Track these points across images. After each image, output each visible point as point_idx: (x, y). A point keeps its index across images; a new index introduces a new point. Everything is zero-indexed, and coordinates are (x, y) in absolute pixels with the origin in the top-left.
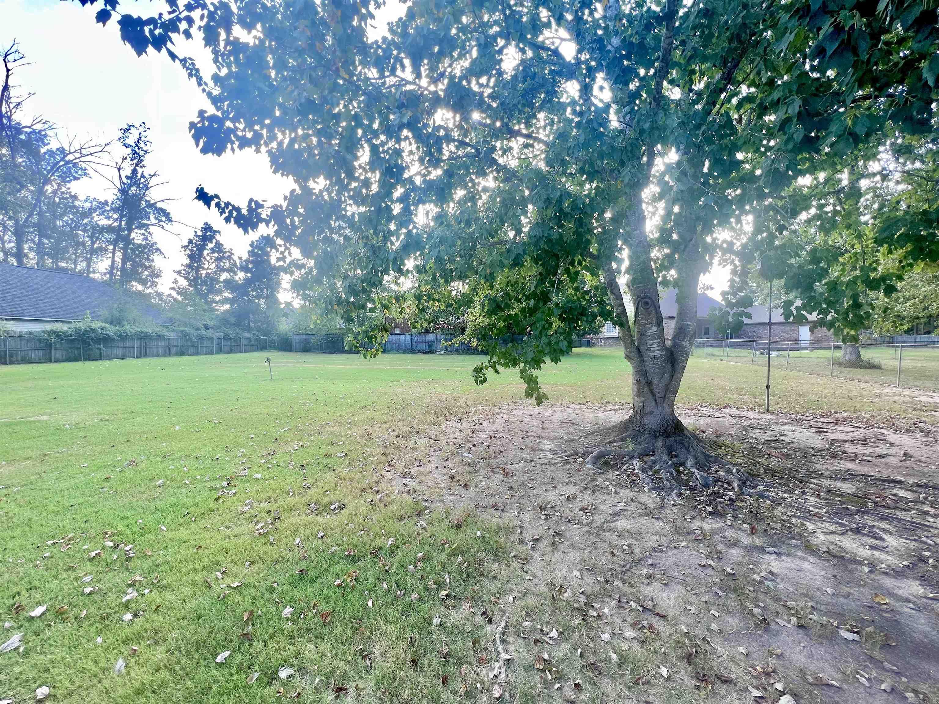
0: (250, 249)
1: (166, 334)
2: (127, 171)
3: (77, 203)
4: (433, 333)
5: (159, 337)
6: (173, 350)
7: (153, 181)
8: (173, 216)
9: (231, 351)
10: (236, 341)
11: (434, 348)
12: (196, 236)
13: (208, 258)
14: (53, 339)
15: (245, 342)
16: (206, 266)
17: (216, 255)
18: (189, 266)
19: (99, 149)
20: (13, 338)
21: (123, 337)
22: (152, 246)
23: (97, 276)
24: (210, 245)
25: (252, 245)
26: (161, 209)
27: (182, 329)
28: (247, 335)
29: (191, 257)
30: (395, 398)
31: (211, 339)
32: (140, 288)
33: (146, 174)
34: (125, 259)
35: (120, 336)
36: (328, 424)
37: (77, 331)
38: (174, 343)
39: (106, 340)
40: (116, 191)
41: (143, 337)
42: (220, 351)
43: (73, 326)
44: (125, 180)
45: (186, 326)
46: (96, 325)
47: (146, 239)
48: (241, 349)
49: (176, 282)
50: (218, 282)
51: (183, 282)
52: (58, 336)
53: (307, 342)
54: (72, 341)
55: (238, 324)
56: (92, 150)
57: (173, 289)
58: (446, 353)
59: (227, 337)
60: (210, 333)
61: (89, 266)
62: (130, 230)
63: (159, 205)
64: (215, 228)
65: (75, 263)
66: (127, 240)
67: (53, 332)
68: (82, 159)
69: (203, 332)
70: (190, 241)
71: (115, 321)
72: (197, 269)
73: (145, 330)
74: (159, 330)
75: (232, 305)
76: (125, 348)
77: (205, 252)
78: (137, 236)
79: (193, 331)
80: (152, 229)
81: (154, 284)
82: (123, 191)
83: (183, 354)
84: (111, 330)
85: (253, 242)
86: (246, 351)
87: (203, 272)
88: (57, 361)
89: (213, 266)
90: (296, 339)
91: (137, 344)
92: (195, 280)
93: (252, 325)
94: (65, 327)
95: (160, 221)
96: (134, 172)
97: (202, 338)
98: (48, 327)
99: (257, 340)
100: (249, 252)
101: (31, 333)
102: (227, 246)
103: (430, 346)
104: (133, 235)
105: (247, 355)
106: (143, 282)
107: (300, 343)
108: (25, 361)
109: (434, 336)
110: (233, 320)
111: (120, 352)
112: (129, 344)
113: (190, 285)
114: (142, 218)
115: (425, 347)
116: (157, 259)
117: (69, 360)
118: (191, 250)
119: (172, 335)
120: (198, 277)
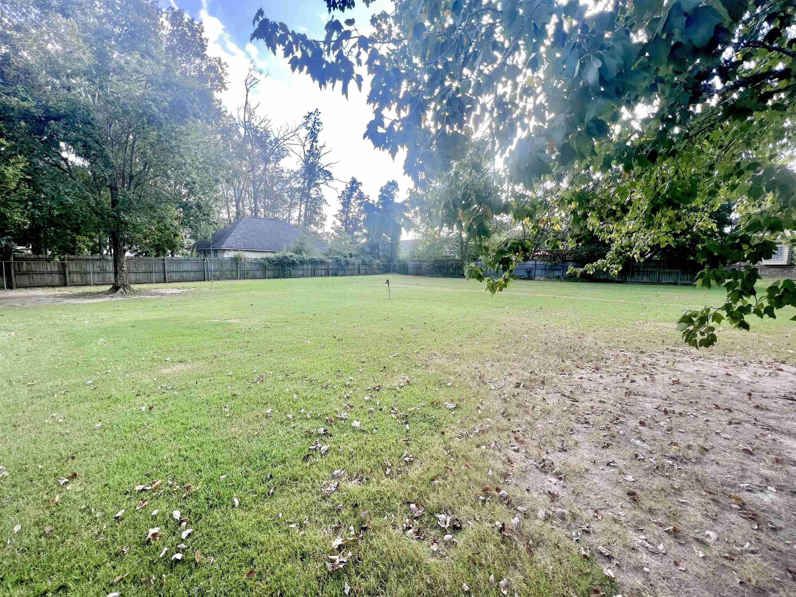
0: (380, 193)
1: (327, 260)
2: (308, 147)
3: (283, 174)
4: (532, 259)
5: (322, 262)
6: (331, 272)
7: (323, 152)
8: (334, 175)
9: (366, 274)
10: (369, 266)
11: (532, 274)
12: (347, 188)
13: (354, 204)
14: (267, 263)
15: (375, 266)
16: (352, 211)
17: (359, 201)
18: (343, 211)
19: (292, 134)
20: (248, 262)
21: (302, 262)
22: (321, 198)
23: (292, 222)
24: (355, 194)
25: (381, 191)
26: (326, 171)
27: (336, 256)
28: (377, 261)
29: (343, 204)
30: (504, 328)
31: (353, 264)
32: (315, 229)
33: (318, 147)
34: (306, 209)
35: (301, 262)
36: (435, 355)
37: (278, 258)
38: (331, 267)
39: (293, 264)
40: (302, 162)
41: (314, 262)
42: (359, 274)
43: (276, 254)
44: (307, 154)
45: (338, 254)
46: (288, 254)
47: (318, 194)
48: (373, 273)
49: (334, 223)
50: (360, 221)
51: (339, 223)
52: (269, 261)
53: (420, 267)
54: (276, 264)
55: (371, 253)
56: (289, 136)
57: (332, 228)
58: (545, 280)
59: (364, 263)
60: (353, 260)
61: (289, 215)
62: (309, 189)
63: (325, 169)
64: (359, 181)
65: (283, 215)
66: (308, 196)
67: (267, 259)
68: (285, 143)
69: (349, 259)
70: (343, 193)
71: (299, 251)
72: (347, 212)
73: (314, 257)
74: (322, 257)
75: (368, 238)
76: (303, 270)
77: (352, 200)
78: (313, 193)
79: (342, 258)
80: (321, 186)
81: (323, 225)
82: (306, 162)
83: (336, 275)
84: (296, 257)
85: (382, 188)
86: (376, 274)
87: (351, 215)
88: (269, 278)
89: (357, 210)
90: (411, 265)
91: (310, 267)
92: (345, 221)
93: (380, 254)
94: (271, 256)
95: (326, 180)
96: (312, 146)
97: (347, 263)
98: (264, 255)
99: (383, 265)
100: (379, 196)
101: (256, 259)
102: (366, 194)
103: (529, 272)
104: (311, 191)
105: (377, 276)
106: (316, 224)
107: (414, 268)
108: (254, 277)
109: (533, 262)
110: (367, 249)
111: (300, 272)
112: (305, 267)
113: (342, 225)
114: (316, 180)
115: (523, 273)
116: (324, 207)
117: (275, 277)
118: (344, 199)
119: (330, 261)
120: (348, 218)
